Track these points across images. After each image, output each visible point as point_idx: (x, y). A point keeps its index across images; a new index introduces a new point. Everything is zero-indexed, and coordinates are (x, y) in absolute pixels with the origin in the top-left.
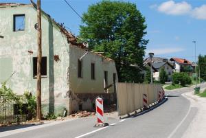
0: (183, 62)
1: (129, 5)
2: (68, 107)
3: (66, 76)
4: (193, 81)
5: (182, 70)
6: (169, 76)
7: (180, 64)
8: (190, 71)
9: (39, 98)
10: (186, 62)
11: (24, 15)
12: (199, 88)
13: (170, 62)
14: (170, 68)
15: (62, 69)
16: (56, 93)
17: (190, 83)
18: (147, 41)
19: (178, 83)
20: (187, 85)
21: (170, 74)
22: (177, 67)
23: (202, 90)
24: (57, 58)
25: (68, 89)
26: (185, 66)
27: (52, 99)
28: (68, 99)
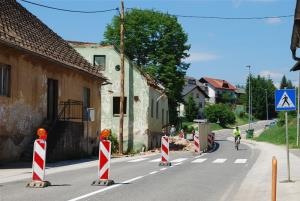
0: (221, 84)
1: (168, 17)
2: (146, 143)
3: (145, 116)
4: (238, 120)
5: (219, 99)
6: (201, 110)
7: (216, 89)
8: (232, 101)
9: (121, 135)
10: (226, 85)
11: (104, 56)
12: (252, 130)
13: (200, 84)
14: (201, 95)
15: (141, 109)
16: (135, 130)
17: (232, 121)
18: (188, 66)
19: (215, 121)
20: (229, 125)
21: (201, 105)
22: (212, 93)
23: (257, 133)
24: (137, 99)
25: (147, 128)
26: (225, 93)
27: (131, 136)
28: (146, 136)
